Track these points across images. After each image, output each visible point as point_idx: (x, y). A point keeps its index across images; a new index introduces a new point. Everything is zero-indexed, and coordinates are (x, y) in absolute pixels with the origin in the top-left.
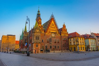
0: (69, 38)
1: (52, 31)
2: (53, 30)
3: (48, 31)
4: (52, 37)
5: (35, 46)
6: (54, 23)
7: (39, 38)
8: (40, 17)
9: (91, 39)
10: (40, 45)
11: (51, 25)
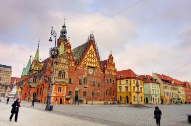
0: (117, 79)
1: (90, 65)
2: (91, 62)
3: (83, 63)
4: (89, 75)
5: (56, 90)
6: (93, 50)
7: (64, 75)
8: (65, 36)
9: (154, 84)
10: (65, 88)
11: (88, 53)
